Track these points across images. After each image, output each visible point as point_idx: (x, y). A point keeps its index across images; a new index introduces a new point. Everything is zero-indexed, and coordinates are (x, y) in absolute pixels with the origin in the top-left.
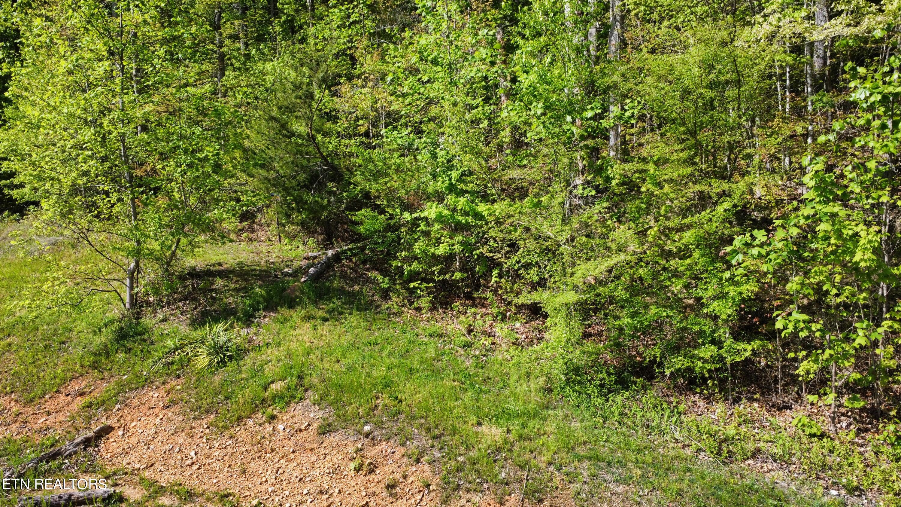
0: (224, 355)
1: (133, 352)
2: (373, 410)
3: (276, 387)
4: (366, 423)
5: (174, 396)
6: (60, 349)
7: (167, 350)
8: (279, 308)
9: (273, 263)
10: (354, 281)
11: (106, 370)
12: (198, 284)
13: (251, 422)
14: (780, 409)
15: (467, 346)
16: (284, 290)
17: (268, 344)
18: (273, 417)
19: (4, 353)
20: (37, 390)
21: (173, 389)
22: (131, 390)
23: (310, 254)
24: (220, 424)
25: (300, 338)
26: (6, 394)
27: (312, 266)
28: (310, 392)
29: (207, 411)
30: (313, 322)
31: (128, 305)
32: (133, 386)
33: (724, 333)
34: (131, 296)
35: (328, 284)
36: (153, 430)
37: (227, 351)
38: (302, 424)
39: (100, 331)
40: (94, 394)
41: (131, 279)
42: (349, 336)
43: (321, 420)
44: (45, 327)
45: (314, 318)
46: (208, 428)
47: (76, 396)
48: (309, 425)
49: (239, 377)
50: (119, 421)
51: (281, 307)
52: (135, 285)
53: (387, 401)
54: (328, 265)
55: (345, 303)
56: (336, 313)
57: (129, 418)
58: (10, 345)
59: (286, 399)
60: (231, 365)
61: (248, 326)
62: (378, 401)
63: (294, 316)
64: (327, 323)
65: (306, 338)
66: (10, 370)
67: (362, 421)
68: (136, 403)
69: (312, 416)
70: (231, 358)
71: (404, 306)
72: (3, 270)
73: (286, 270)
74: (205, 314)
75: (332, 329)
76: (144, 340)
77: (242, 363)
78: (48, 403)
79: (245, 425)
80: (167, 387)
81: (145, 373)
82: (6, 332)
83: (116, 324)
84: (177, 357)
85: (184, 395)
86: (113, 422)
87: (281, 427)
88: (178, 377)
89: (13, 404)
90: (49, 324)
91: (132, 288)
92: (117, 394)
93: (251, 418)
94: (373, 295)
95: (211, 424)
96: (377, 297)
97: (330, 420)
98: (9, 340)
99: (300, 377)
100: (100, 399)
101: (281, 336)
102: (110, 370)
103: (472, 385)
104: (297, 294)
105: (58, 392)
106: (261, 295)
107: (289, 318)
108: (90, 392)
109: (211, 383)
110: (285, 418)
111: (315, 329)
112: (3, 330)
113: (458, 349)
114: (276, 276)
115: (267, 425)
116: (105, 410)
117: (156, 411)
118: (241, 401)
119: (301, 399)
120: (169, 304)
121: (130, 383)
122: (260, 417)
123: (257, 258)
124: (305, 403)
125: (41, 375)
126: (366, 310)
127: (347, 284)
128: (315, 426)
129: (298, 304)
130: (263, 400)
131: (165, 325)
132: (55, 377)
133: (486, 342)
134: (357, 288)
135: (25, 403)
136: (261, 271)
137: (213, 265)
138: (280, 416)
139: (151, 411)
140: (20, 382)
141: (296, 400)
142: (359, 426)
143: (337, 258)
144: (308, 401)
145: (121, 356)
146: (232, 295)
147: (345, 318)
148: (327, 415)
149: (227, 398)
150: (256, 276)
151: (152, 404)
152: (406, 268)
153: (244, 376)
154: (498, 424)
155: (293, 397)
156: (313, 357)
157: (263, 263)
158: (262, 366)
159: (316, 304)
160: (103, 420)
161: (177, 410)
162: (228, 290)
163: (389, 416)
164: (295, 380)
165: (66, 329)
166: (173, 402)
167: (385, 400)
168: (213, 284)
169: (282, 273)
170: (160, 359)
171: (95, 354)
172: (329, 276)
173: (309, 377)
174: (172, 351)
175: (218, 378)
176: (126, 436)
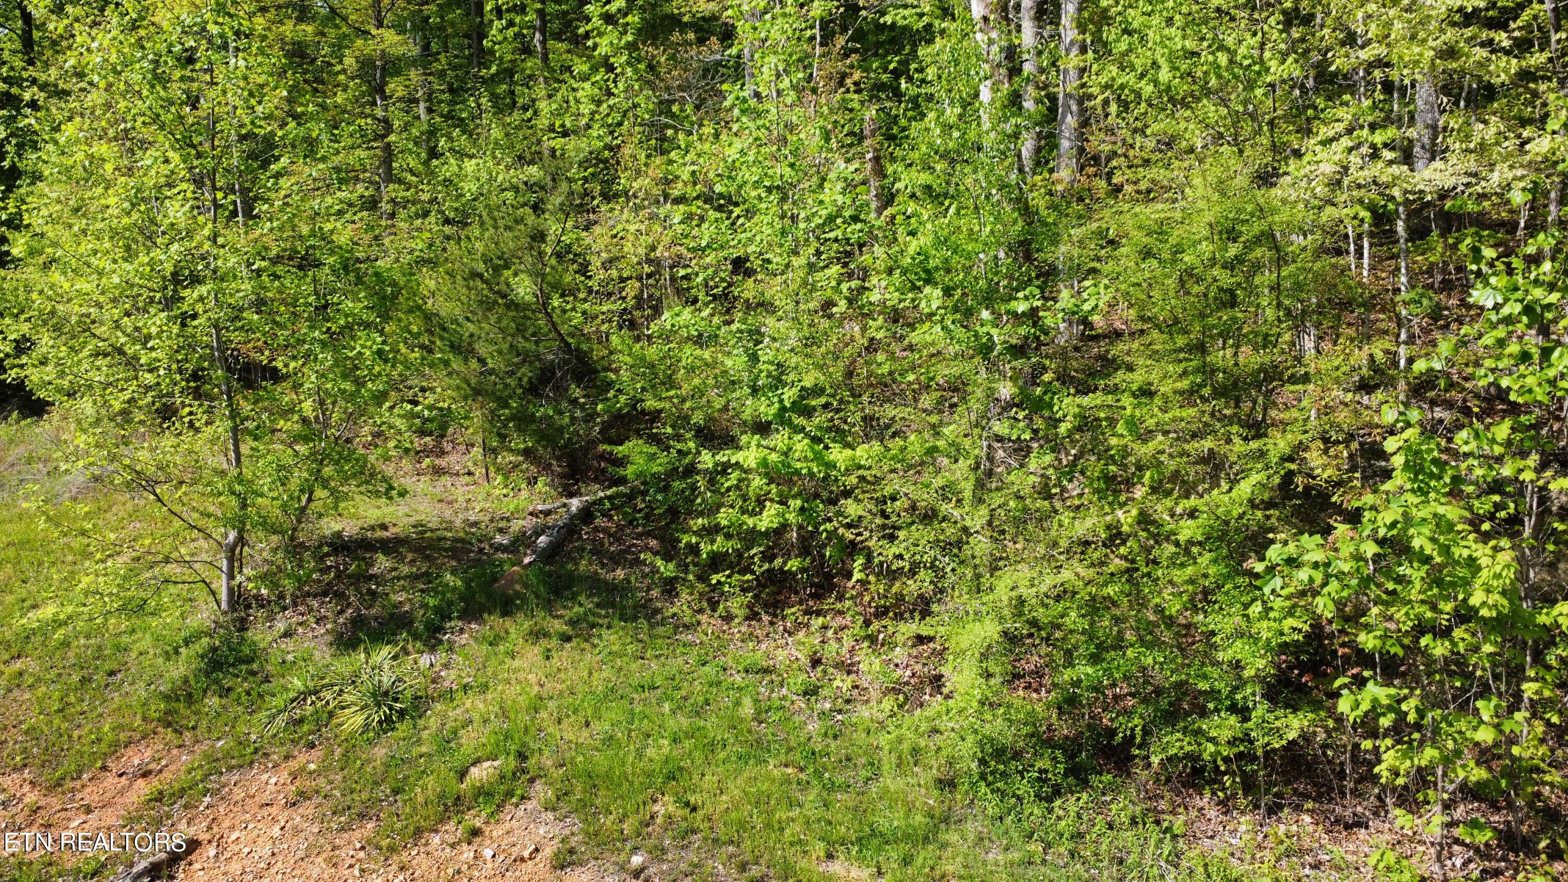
0: (391, 708)
1: (233, 695)
2: (648, 825)
3: (480, 774)
4: (635, 850)
5: (304, 783)
6: (107, 685)
7: (292, 695)
8: (486, 616)
9: (475, 524)
10: (616, 560)
11: (188, 729)
12: (345, 564)
13: (436, 840)
14: (1348, 827)
15: (811, 692)
16: (495, 580)
17: (466, 688)
18: (475, 832)
19: (10, 691)
20: (68, 765)
21: (303, 769)
22: (230, 769)
23: (540, 507)
24: (385, 843)
25: (521, 676)
26: (15, 769)
27: (543, 532)
28: (538, 786)
29: (362, 816)
30: (544, 643)
31: (224, 606)
32: (234, 762)
33: (1251, 693)
34: (231, 590)
35: (570, 566)
36: (267, 852)
37: (396, 700)
38: (525, 847)
39: (177, 653)
40: (167, 775)
41: (231, 560)
42: (607, 672)
43: (557, 840)
44: (82, 641)
45: (546, 635)
46: (363, 848)
47: (135, 777)
48: (537, 850)
49: (415, 751)
50: (209, 828)
51: (490, 613)
52: (236, 570)
53: (671, 809)
54: (571, 529)
55: (598, 605)
56: (585, 625)
57: (227, 823)
58: (21, 674)
59: (497, 799)
60: (403, 729)
61: (433, 649)
62: (656, 808)
63: (512, 630)
64: (568, 646)
65: (532, 678)
66: (21, 722)
67: (629, 846)
68: (239, 794)
69: (541, 832)
70: (402, 713)
71: (701, 611)
72: (8, 527)
73: (498, 538)
74: (358, 622)
75: (578, 658)
76: (253, 673)
77: (421, 723)
78: (88, 790)
79: (427, 844)
80: (293, 765)
81: (253, 737)
82: (14, 651)
83: (205, 641)
84: (309, 709)
85: (322, 782)
86: (198, 830)
87: (488, 853)
88: (312, 746)
89: (27, 788)
90: (88, 637)
91: (231, 576)
92: (207, 776)
93: (437, 831)
94: (649, 589)
95: (369, 842)
96: (655, 593)
97: (573, 842)
98: (18, 665)
99: (522, 756)
100: (177, 786)
101: (490, 673)
102: (194, 728)
103: (818, 775)
104: (518, 587)
105: (104, 768)
106: (455, 588)
107: (502, 634)
108: (160, 771)
109: (369, 761)
110: (495, 833)
111: (548, 658)
112: (8, 646)
113: (795, 698)
114: (481, 550)
115: (465, 846)
116: (186, 807)
117: (274, 810)
118: (420, 799)
119: (523, 798)
120: (295, 604)
121: (228, 755)
122: (453, 829)
123: (448, 513)
124: (530, 805)
125: (76, 734)
126: (635, 618)
127: (603, 566)
128: (548, 852)
129: (519, 608)
130: (458, 798)
131: (288, 645)
132: (99, 740)
133: (842, 682)
134: (620, 573)
135: (47, 789)
136: (456, 540)
137: (372, 528)
138: (487, 830)
139: (265, 811)
140: (38, 745)
141: (514, 800)
142: (623, 857)
143: (586, 514)
144: (534, 802)
145: (213, 701)
146: (403, 588)
147: (600, 637)
148: (567, 832)
149: (396, 792)
150: (446, 550)
151: (266, 797)
152: (705, 548)
153: (424, 749)
154: (861, 859)
155: (510, 794)
156: (544, 714)
157: (458, 523)
158: (455, 733)
159: (549, 606)
160: (183, 825)
161: (311, 811)
162: (399, 578)
163: (674, 838)
164: (513, 763)
165: (117, 647)
166: (303, 795)
167: (665, 807)
168: (372, 565)
169: (491, 546)
170: (280, 712)
171: (166, 698)
172: (570, 552)
173: (537, 755)
174: (301, 698)
175: (380, 752)
176: (222, 858)
